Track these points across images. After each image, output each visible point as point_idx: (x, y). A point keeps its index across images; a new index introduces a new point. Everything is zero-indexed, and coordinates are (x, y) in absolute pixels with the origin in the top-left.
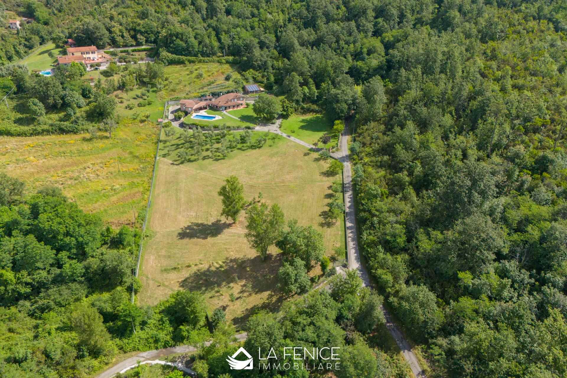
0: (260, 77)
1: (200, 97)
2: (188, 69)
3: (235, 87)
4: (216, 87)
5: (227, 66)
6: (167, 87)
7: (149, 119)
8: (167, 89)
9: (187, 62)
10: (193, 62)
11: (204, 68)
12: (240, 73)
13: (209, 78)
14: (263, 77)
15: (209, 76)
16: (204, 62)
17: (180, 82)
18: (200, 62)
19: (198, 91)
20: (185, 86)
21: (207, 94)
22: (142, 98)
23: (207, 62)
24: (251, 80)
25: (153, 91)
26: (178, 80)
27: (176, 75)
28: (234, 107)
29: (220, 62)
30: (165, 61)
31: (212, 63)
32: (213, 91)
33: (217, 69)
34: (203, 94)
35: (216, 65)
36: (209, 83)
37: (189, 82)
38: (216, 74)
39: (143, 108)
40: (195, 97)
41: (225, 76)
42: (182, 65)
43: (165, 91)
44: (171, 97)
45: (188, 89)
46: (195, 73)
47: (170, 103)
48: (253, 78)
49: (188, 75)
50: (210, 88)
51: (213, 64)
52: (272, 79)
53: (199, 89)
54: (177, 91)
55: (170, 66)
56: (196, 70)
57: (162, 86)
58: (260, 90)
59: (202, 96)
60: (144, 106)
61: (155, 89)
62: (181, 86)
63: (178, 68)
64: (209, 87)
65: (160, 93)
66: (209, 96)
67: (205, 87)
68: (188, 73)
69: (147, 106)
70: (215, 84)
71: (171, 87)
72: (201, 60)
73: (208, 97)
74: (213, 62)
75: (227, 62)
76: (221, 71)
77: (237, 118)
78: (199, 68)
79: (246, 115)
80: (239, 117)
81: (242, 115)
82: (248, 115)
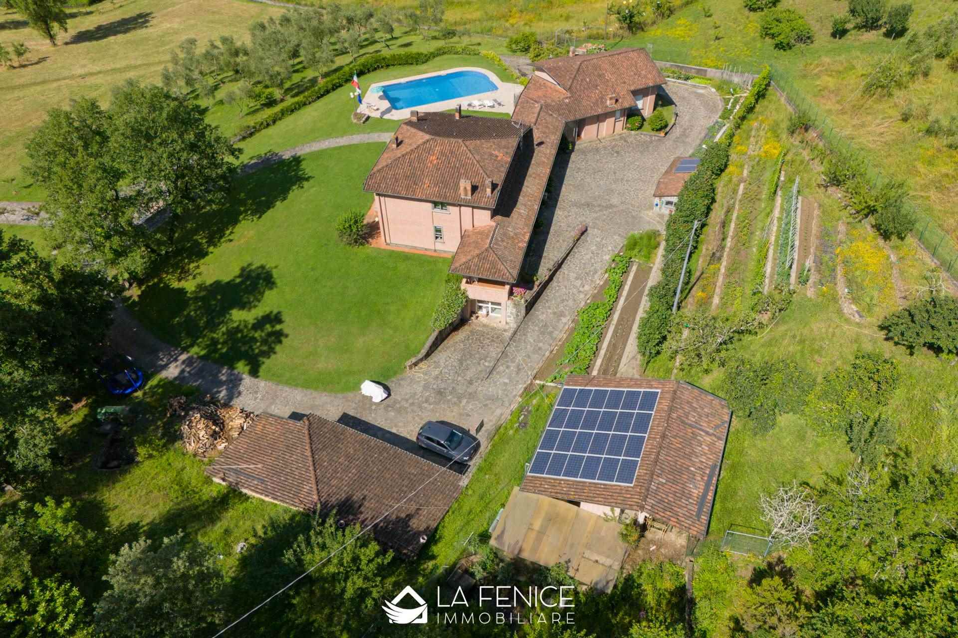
79: (294, 194)
80: (304, 165)
81: (307, 179)
82: (285, 199)
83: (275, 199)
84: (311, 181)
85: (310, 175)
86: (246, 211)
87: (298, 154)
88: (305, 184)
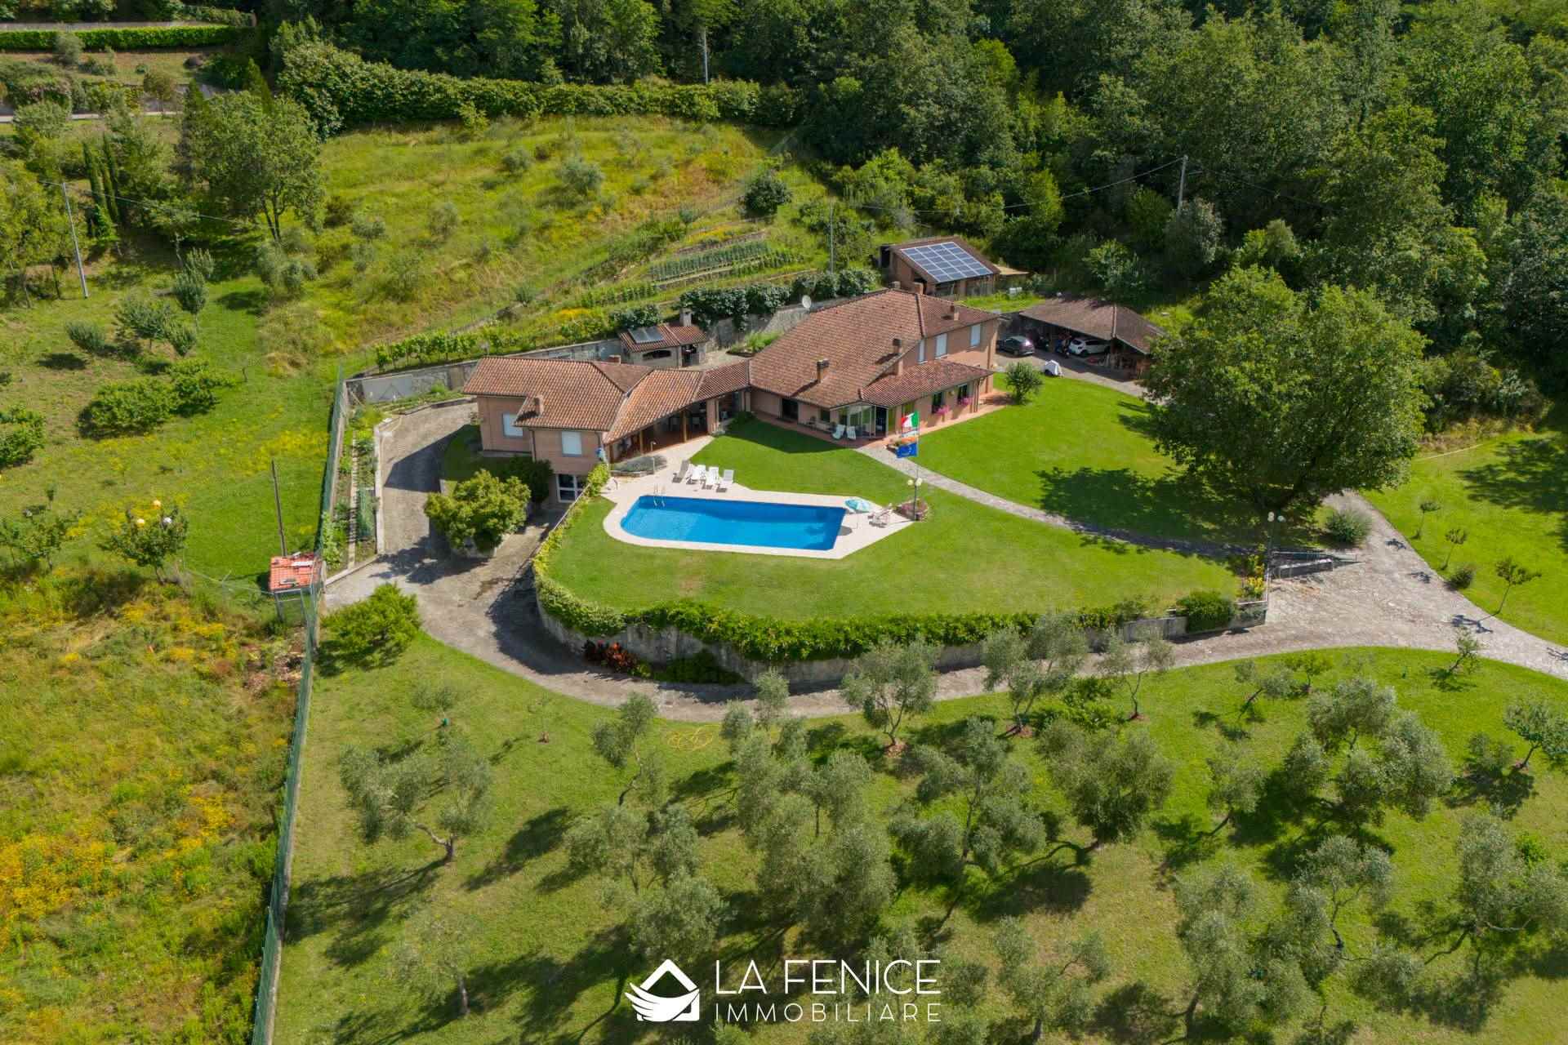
0: (960, 197)
1: (612, 334)
2: (481, 152)
3: (823, 257)
4: (705, 263)
5: (731, 135)
6: (344, 269)
7: (172, 566)
8: (345, 284)
9: (469, 111)
10: (517, 110)
11: (589, 146)
12: (823, 178)
13: (636, 206)
14: (972, 192)
15: (637, 191)
16: (582, 108)
17: (442, 229)
18: (556, 108)
19: (580, 291)
20: (482, 256)
21: (662, 305)
22: (129, 352)
23: (600, 113)
24: (906, 214)
25: (234, 302)
26: (422, 219)
27: (404, 187)
28: (937, 403)
29: (679, 111)
30: (322, 101)
31: (633, 120)
32: (701, 287)
33: (676, 152)
34: (628, 309)
35: (661, 129)
36: (645, 236)
37: (507, 231)
38: (674, 178)
39: (123, 445)
40: (572, 338)
41: (741, 193)
42: (439, 131)
43: (330, 297)
44: (383, 344)
45: (503, 276)
46: (538, 179)
47: (374, 387)
48: (915, 202)
49: (489, 186)
50: (668, 268)
51: (645, 123)
52: (1051, 202)
53: (590, 277)
54: (425, 296)
55: (356, 138)
56: (542, 156)
57: (312, 262)
58: (996, 274)
59: (625, 325)
60: (142, 427)
61: (249, 283)
62: (451, 259)
63: (412, 146)
64: (655, 261)
65: (289, 311)
66: (675, 321)
67: (625, 260)
68: (487, 173)
69: (174, 424)
70: (688, 241)
71: (379, 270)
72: (561, 95)
73: (668, 336)
74: (642, 111)
75: (729, 114)
76: (702, 162)
77: (1039, 516)
78: (557, 146)
79: (1070, 468)
80: (1040, 495)
81: (1043, 475)
82: (1085, 470)
83: (1097, 478)
84: (1040, 469)
85: (1039, 480)
86: (1144, 488)
87: (1042, 512)
88: (1050, 471)
